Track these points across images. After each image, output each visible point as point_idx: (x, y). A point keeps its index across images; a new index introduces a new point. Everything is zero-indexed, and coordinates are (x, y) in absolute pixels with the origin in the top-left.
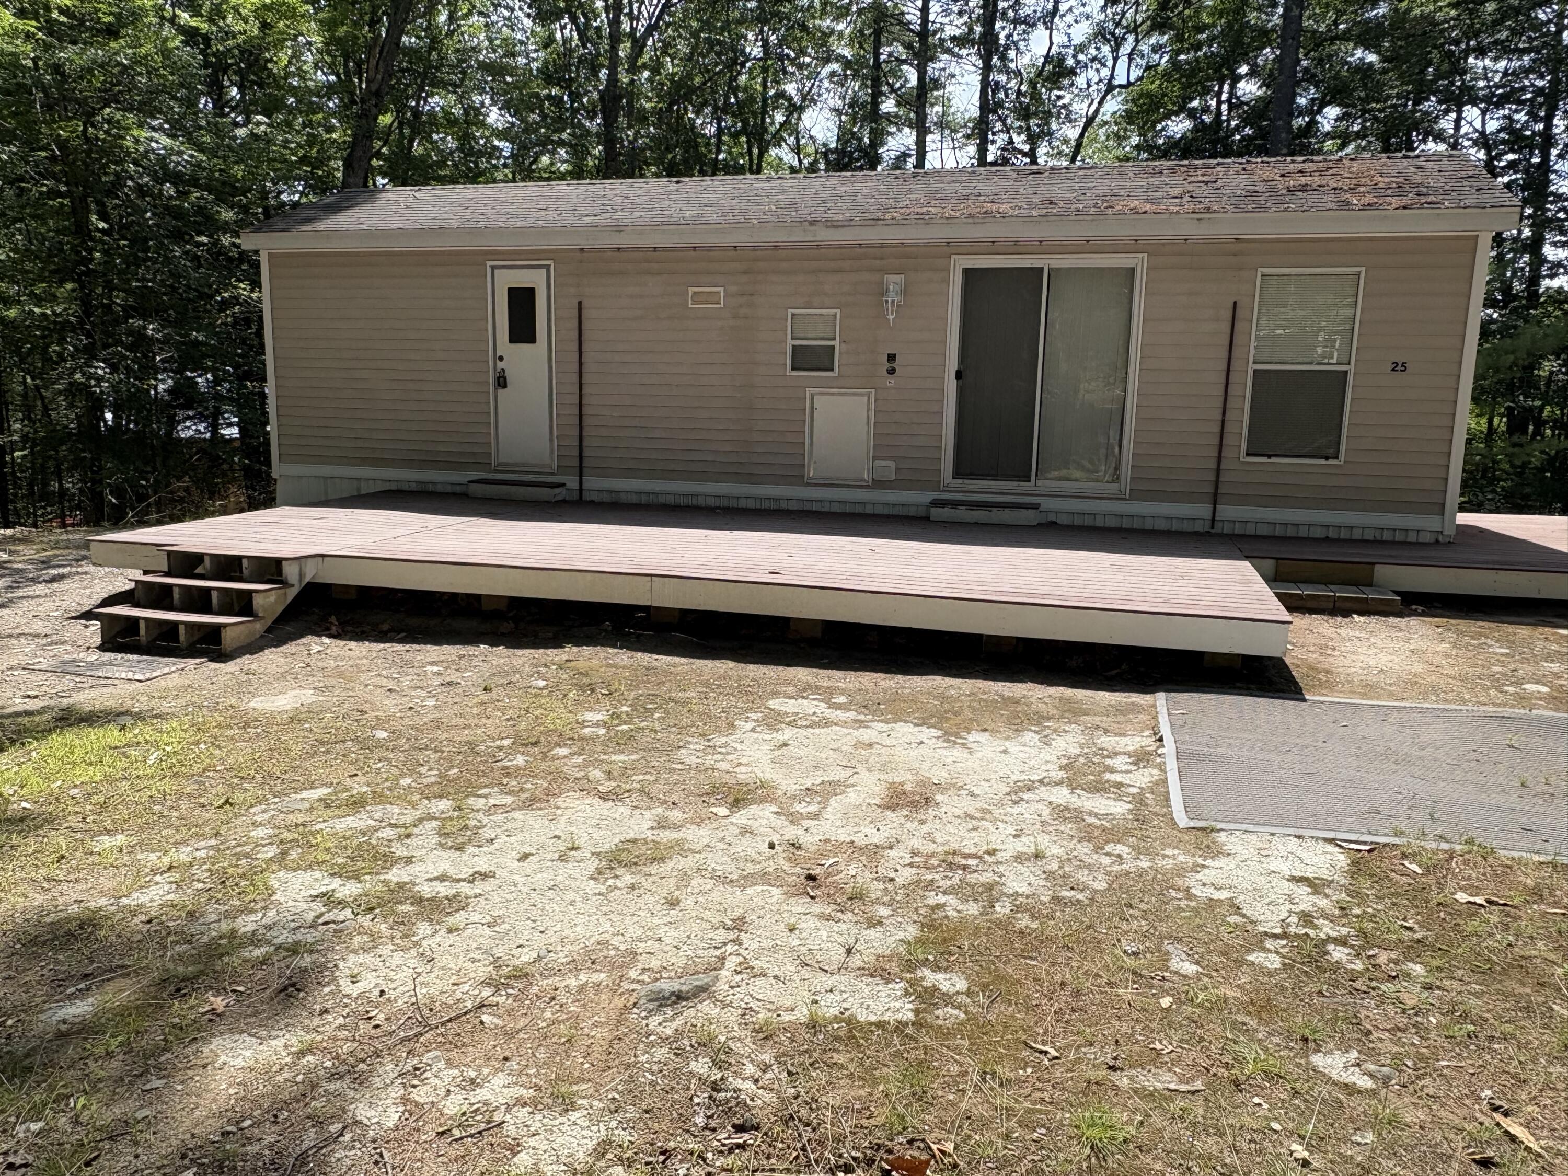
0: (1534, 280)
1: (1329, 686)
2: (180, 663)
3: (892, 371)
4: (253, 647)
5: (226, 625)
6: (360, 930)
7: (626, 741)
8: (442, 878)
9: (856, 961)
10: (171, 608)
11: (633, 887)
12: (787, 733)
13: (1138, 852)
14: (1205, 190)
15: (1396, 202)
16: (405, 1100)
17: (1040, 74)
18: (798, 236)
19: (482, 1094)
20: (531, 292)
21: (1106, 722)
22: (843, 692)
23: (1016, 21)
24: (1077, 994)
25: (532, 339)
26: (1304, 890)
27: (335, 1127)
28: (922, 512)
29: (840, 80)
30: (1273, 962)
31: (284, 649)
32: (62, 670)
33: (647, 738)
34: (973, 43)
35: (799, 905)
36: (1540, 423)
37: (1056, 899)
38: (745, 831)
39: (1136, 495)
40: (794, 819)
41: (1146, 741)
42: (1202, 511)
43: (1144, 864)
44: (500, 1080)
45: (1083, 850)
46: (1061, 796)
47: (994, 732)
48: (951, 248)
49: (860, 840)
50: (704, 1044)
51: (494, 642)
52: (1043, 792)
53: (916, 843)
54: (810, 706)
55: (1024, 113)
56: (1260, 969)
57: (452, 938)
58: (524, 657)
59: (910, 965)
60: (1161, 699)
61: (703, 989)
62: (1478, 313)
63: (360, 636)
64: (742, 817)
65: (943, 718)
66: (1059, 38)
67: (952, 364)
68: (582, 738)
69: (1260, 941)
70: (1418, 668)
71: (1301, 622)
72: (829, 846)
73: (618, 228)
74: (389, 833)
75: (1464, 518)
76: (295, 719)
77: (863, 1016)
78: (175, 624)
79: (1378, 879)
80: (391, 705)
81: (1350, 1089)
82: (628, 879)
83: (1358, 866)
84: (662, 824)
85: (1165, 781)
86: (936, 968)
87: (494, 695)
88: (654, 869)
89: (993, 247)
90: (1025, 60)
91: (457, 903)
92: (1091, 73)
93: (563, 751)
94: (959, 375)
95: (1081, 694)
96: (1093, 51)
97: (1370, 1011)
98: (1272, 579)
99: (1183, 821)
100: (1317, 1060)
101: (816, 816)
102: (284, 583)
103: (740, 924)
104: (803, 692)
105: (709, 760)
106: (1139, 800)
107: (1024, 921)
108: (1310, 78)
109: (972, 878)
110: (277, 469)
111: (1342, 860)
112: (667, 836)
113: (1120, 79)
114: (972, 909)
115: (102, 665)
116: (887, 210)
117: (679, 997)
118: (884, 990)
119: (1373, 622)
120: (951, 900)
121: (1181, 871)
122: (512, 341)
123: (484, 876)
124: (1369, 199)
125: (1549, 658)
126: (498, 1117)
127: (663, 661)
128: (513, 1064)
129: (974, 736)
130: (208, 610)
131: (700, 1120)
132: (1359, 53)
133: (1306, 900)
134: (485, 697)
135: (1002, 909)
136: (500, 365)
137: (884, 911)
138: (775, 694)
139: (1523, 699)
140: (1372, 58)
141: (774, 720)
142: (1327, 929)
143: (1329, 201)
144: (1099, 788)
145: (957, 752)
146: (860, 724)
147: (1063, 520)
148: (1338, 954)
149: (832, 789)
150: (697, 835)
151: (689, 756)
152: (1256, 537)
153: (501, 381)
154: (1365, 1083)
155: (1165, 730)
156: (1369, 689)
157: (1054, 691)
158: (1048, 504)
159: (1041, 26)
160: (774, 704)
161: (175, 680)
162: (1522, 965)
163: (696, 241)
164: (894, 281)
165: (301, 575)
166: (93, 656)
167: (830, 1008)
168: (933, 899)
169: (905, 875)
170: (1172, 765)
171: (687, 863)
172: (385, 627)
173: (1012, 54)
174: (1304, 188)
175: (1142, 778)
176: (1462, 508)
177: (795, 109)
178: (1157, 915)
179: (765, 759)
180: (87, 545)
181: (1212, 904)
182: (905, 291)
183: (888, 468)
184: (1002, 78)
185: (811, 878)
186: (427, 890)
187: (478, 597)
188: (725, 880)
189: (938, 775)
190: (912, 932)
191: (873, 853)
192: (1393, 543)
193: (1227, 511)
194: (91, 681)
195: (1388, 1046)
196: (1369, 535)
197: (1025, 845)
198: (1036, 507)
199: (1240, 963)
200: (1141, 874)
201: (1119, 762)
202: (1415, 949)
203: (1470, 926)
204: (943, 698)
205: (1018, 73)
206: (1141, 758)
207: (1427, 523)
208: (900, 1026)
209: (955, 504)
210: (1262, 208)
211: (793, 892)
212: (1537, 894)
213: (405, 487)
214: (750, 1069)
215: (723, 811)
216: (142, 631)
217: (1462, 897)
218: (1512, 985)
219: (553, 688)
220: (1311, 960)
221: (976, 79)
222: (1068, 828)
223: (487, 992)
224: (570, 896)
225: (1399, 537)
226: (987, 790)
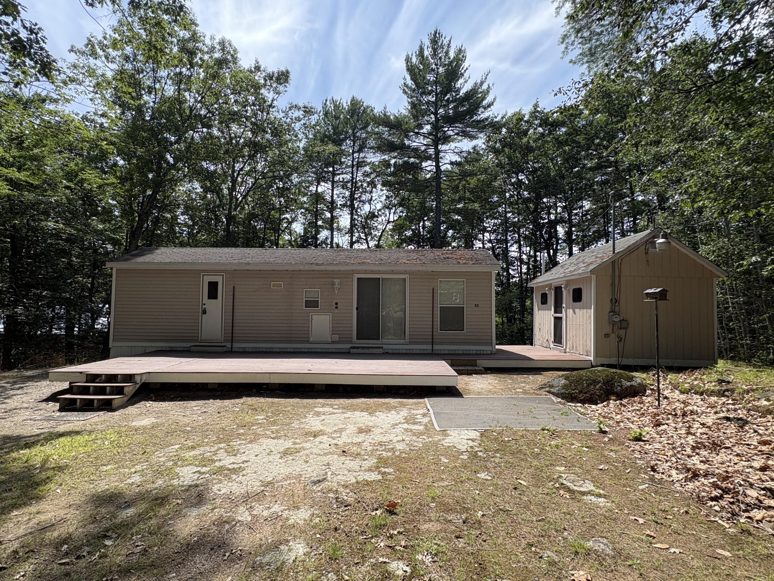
0: (508, 280)
1: (470, 393)
2: (97, 413)
3: (337, 308)
4: (124, 406)
5: (114, 399)
6: (214, 479)
7: (274, 423)
8: (234, 463)
9: (363, 469)
10: (89, 394)
11: (293, 460)
12: (323, 417)
13: (428, 437)
14: (423, 258)
15: (471, 262)
16: (251, 515)
17: (368, 216)
18: (307, 268)
19: (273, 510)
20: (216, 283)
21: (413, 407)
22: (336, 405)
23: (360, 201)
24: (421, 469)
25: (216, 298)
26: (470, 441)
27: (234, 523)
28: (347, 351)
29: (304, 214)
30: (466, 457)
31: (135, 406)
32: (48, 419)
33: (280, 422)
34: (347, 206)
35: (343, 458)
36: (515, 319)
37: (410, 449)
38: (321, 443)
39: (411, 343)
40: (334, 438)
41: (425, 411)
42: (429, 347)
43: (431, 440)
44: (276, 506)
45: (414, 438)
46: (405, 426)
47: (383, 412)
48: (354, 272)
49: (354, 442)
50: (330, 491)
51: (215, 398)
52: (400, 425)
53: (370, 441)
54: (327, 409)
55: (364, 227)
56: (462, 459)
57: (245, 477)
58: (227, 402)
59: (378, 467)
60: (426, 399)
61: (325, 479)
62: (494, 288)
63: (164, 400)
64: (318, 439)
65: (367, 410)
66: (373, 207)
67: (355, 306)
68: (259, 423)
69: (462, 453)
70: (491, 387)
71: (460, 377)
72: (345, 444)
73: (248, 264)
74: (209, 454)
75: (498, 347)
76: (153, 427)
77: (369, 480)
78: (93, 400)
79: (487, 437)
80: (186, 420)
81: (487, 480)
82: (291, 458)
83: (482, 435)
84: (295, 443)
85: (431, 420)
86: (384, 468)
87: (222, 414)
88: (297, 454)
89: (366, 272)
90: (363, 212)
91: (241, 469)
92: (383, 217)
93: (255, 427)
94: (357, 309)
95: (404, 400)
96: (383, 211)
97: (489, 465)
98: (451, 366)
99: (438, 429)
100: (478, 475)
101: (340, 437)
102: (136, 383)
103: (328, 464)
104: (323, 406)
105: (302, 426)
106: (426, 425)
107: (404, 455)
108: (444, 222)
109: (388, 447)
110: (111, 344)
111: (478, 434)
112: (297, 446)
113: (391, 219)
114: (389, 454)
115: (63, 416)
116: (334, 260)
117: (319, 481)
118: (373, 474)
119: (478, 376)
120: (384, 452)
121: (440, 440)
122: (209, 298)
123: (247, 462)
124: (464, 261)
125: (522, 383)
126: (280, 514)
127: (276, 400)
128: (279, 502)
129: (377, 413)
130: (105, 394)
131: (335, 506)
132: (456, 217)
133: (471, 443)
134: (218, 415)
135: (397, 453)
136: (204, 307)
137: (366, 457)
138: (316, 407)
139: (516, 393)
140: (459, 218)
141: (318, 414)
142: (477, 449)
143: (455, 262)
144: (415, 423)
145: (374, 418)
146: (344, 413)
147: (390, 351)
148: (480, 454)
149: (341, 431)
150: (307, 445)
151: (295, 425)
152: (444, 354)
153: (204, 312)
154: (489, 478)
155: (429, 407)
156: (479, 393)
157: (396, 400)
158: (385, 347)
159: (367, 204)
160: (316, 409)
161: (96, 419)
162: (520, 451)
163: (274, 268)
164: (337, 281)
165: (141, 380)
166: (58, 414)
167: (360, 479)
168: (378, 453)
169: (369, 448)
170: (433, 416)
171: (307, 452)
172: (172, 396)
173: (359, 210)
174: (448, 258)
175: (426, 420)
176: (497, 344)
177: (290, 223)
178: (436, 450)
179: (319, 424)
180: (47, 374)
181: (449, 447)
182: (340, 284)
183: (336, 338)
184: (356, 217)
185: (344, 452)
186: (230, 467)
187: (207, 384)
188: (319, 455)
189: (371, 424)
190: (375, 461)
191: (359, 444)
192: (481, 354)
193: (436, 347)
194: (62, 422)
195: (493, 471)
196: (474, 352)
197: (400, 438)
198: (382, 348)
199: (458, 458)
200: (430, 442)
201: (418, 417)
202: (497, 451)
203: (509, 444)
204: (366, 404)
205: (361, 216)
206: (424, 415)
207: (489, 348)
208: (379, 481)
209: (357, 348)
210: (437, 263)
211: (339, 456)
212: (522, 436)
213: (164, 349)
214: (344, 494)
215: (312, 438)
216: (78, 403)
217: (506, 439)
218: (518, 455)
219: (242, 410)
220: (474, 456)
221: (349, 217)
222: (410, 433)
223: (263, 488)
224: (275, 463)
225: (482, 352)
226: (386, 426)
